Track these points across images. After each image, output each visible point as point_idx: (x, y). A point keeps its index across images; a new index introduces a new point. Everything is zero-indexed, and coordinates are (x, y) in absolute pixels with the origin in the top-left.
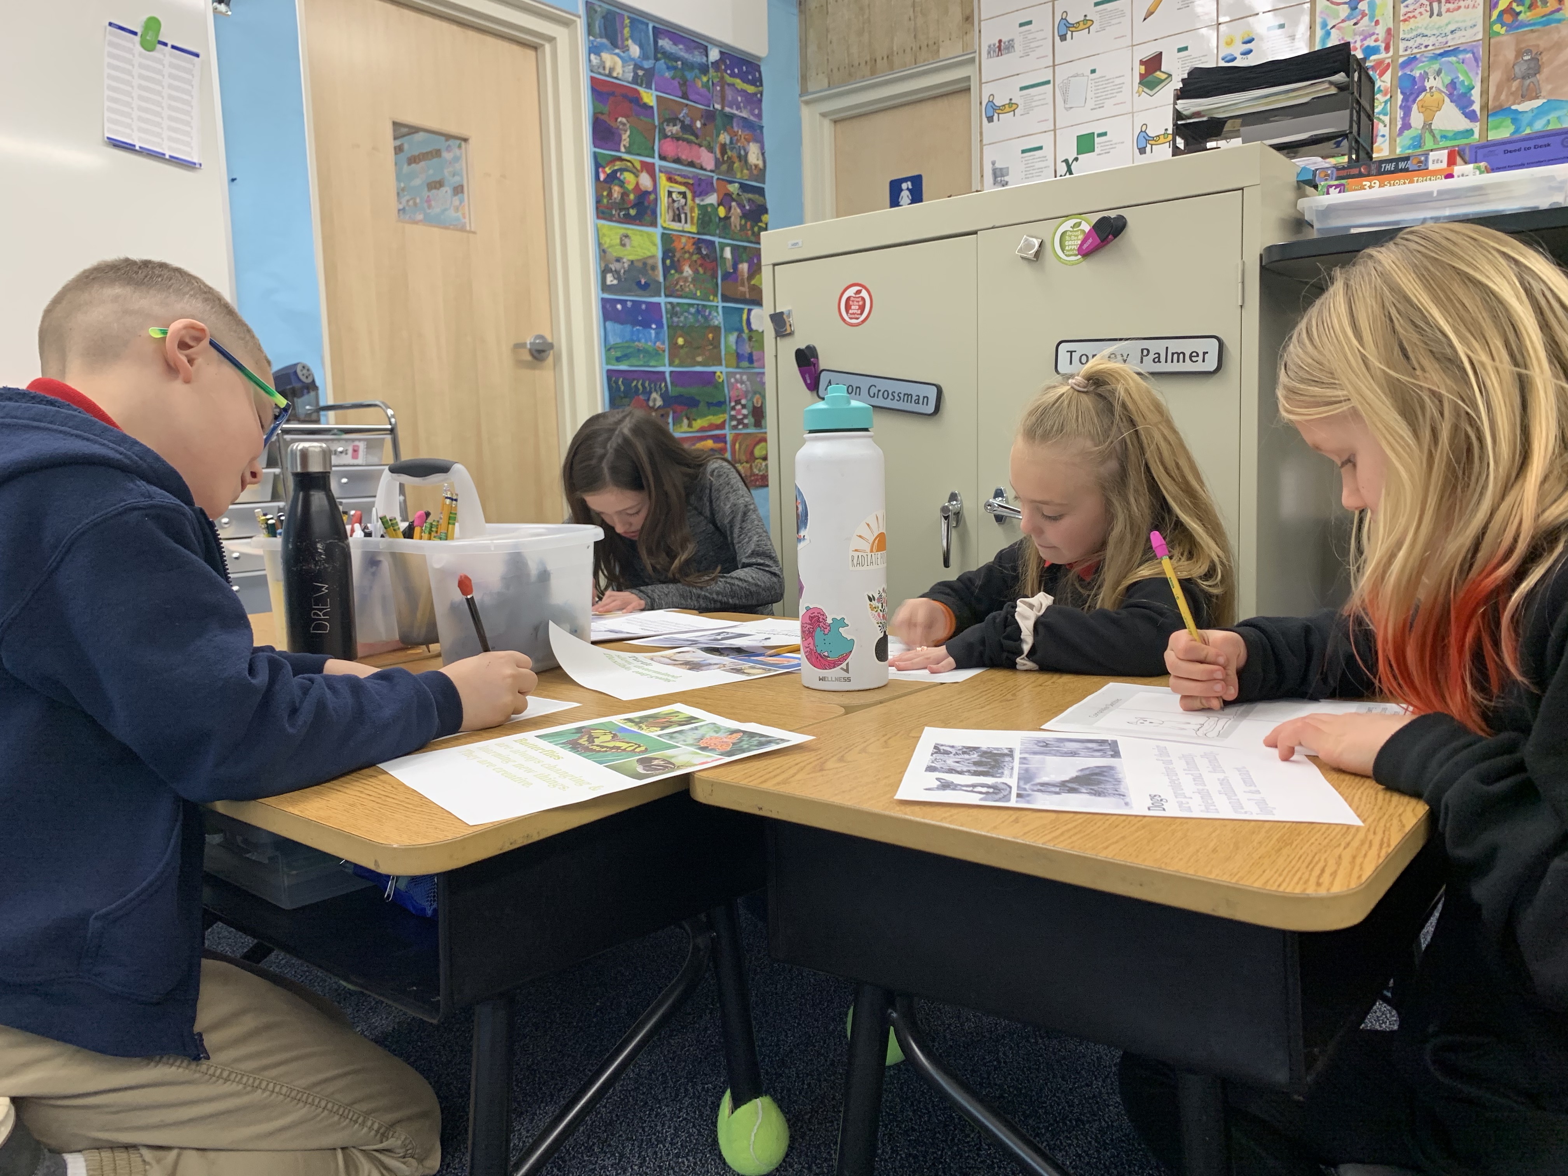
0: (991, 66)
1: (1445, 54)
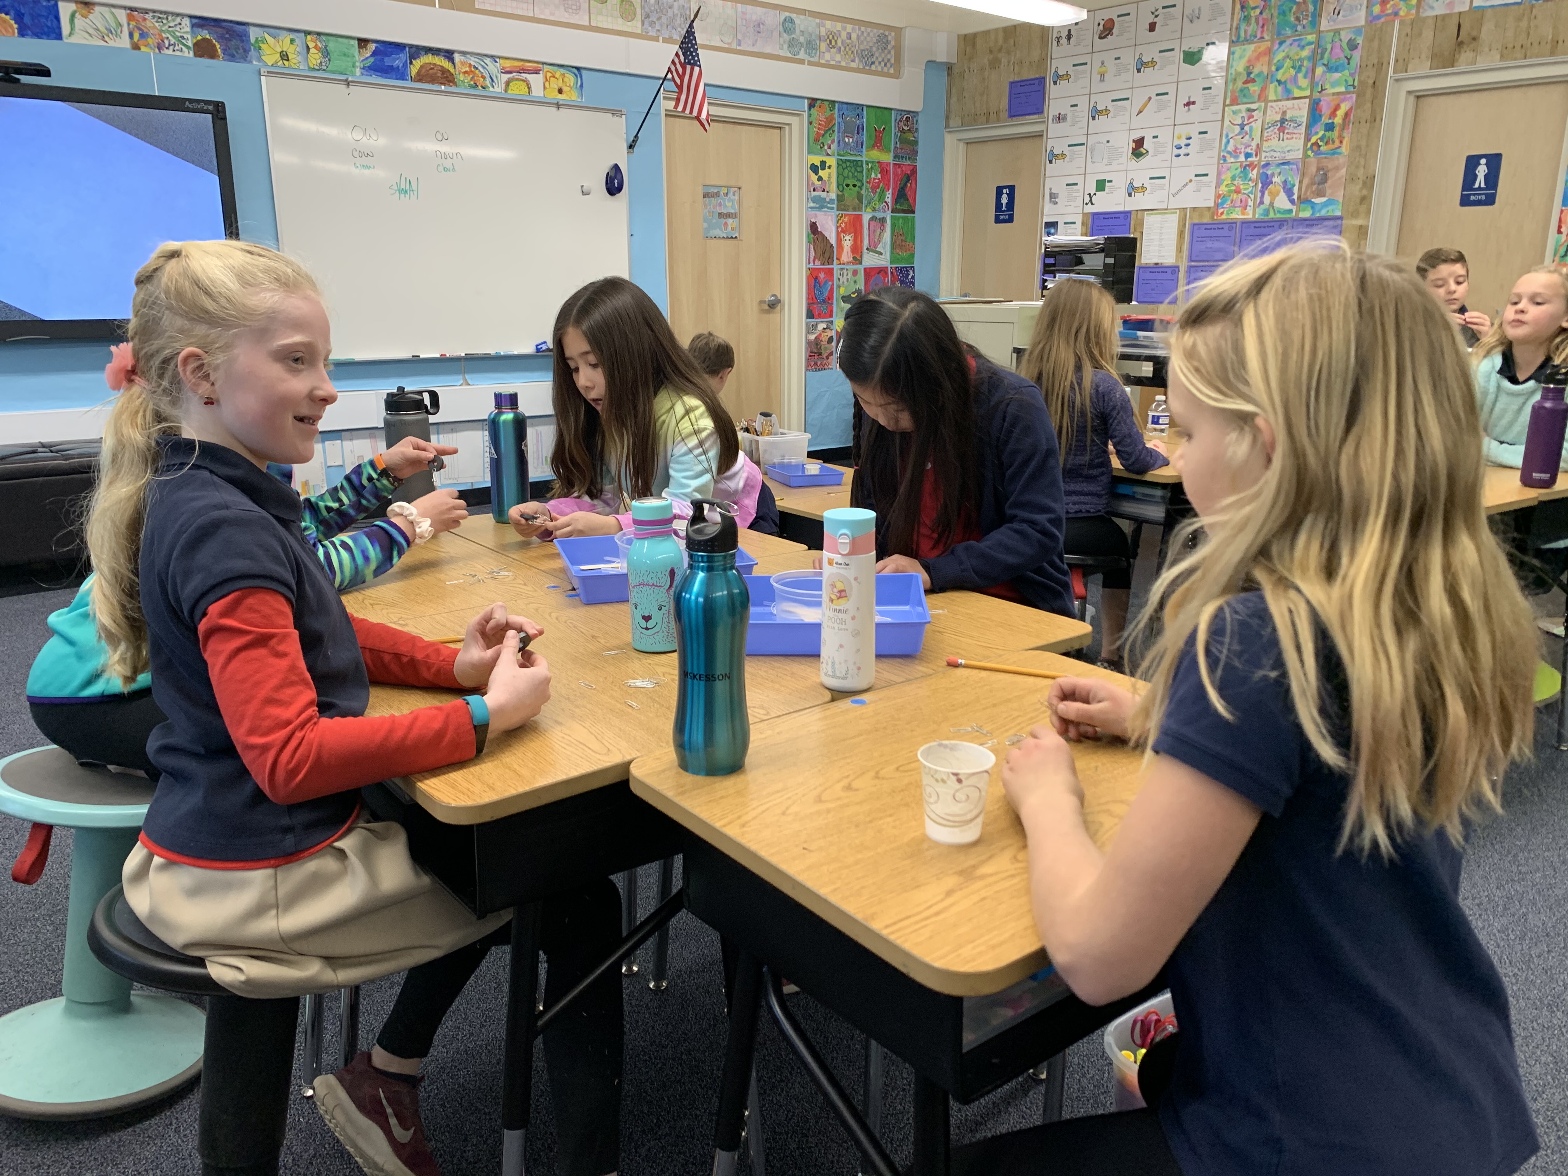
0: (1054, 129)
1: (1283, 164)
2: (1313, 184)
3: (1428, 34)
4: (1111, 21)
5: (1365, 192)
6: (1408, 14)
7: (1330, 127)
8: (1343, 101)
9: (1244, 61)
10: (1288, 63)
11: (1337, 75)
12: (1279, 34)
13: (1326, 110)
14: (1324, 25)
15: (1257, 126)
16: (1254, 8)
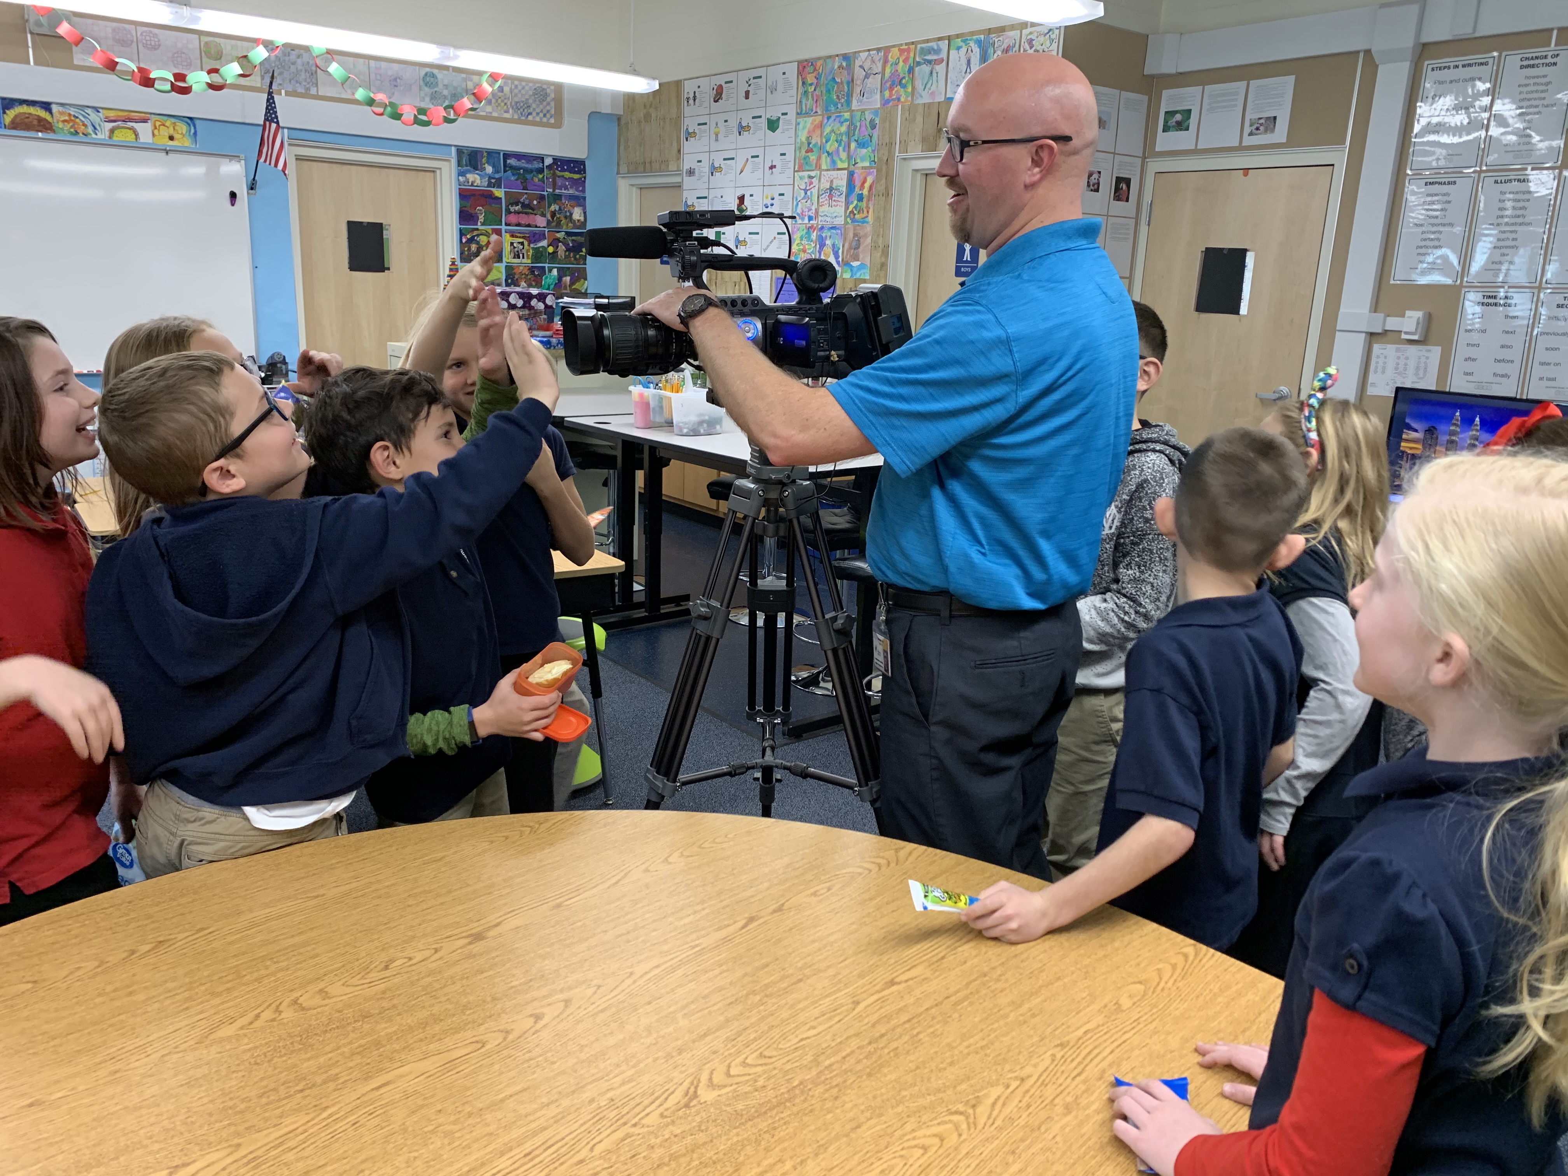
0: (688, 182)
1: (832, 228)
2: (850, 248)
3: (919, 119)
4: (720, 87)
5: (883, 260)
6: (906, 101)
7: (860, 198)
8: (869, 174)
9: (806, 131)
10: (833, 137)
11: (864, 151)
12: (827, 110)
13: (858, 184)
14: (855, 105)
15: (815, 191)
16: (811, 85)
